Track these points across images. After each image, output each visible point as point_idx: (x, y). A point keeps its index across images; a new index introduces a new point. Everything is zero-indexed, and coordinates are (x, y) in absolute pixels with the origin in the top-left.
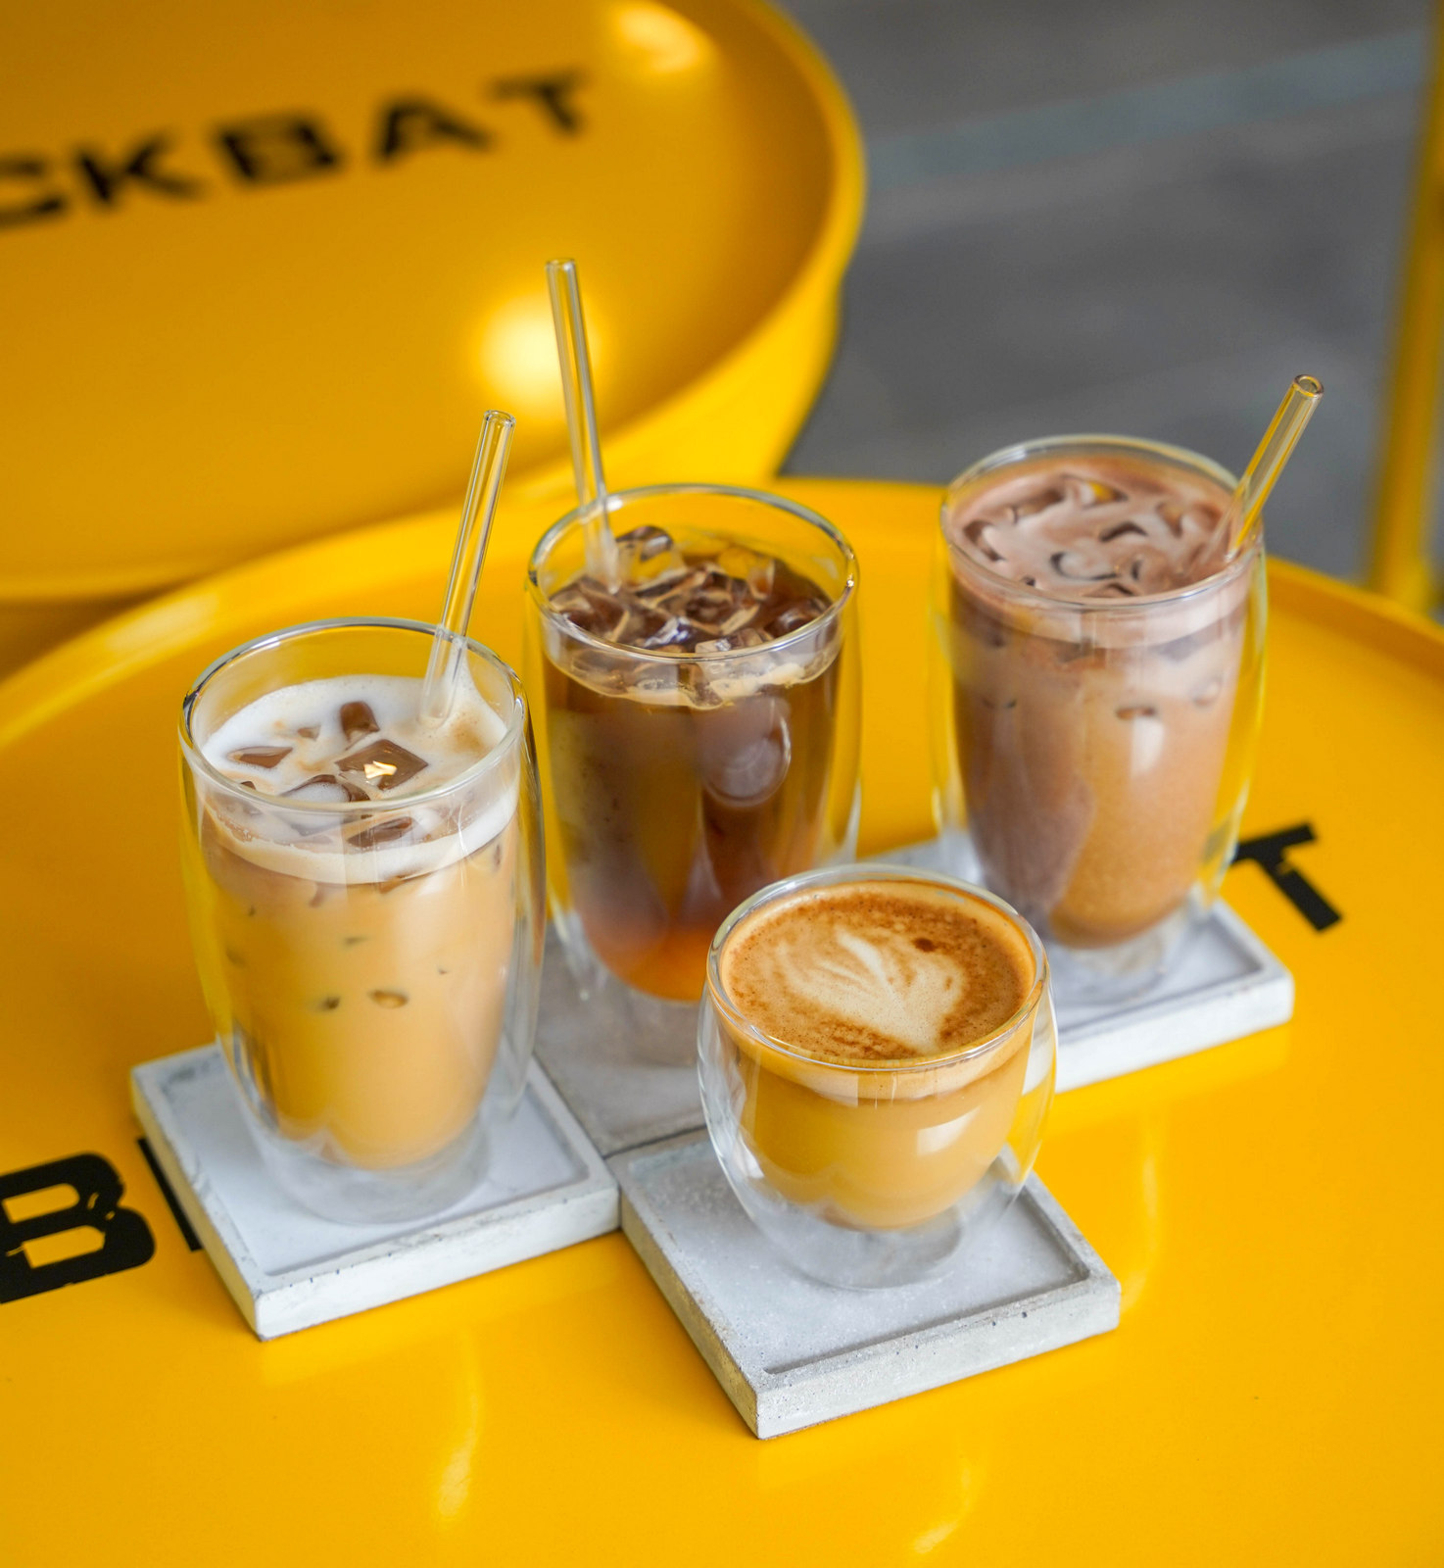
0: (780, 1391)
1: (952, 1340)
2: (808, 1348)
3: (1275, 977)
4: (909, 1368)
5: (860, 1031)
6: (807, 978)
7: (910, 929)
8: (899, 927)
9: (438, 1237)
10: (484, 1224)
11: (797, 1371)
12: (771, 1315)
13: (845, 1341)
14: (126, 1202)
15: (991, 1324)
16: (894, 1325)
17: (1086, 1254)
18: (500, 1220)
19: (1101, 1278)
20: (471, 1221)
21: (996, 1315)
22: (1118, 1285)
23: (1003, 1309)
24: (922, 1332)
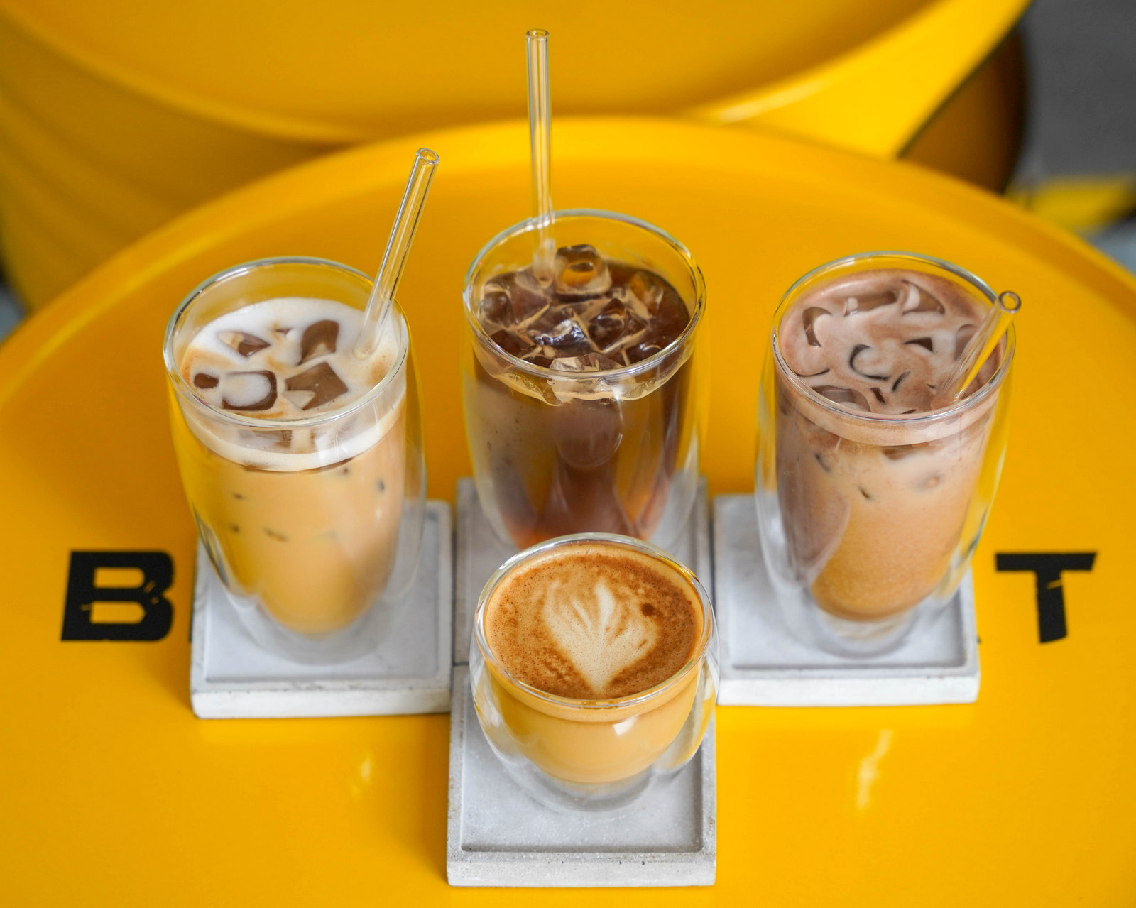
0: (463, 864)
1: (588, 865)
2: (504, 838)
3: (970, 674)
4: (556, 873)
5: (564, 661)
6: (557, 611)
7: (647, 595)
8: (641, 591)
9: (321, 688)
10: (353, 688)
11: (480, 854)
12: (495, 808)
13: (529, 842)
14: (170, 594)
15: (618, 863)
16: (566, 840)
17: (708, 834)
18: (365, 689)
19: (706, 854)
20: (346, 684)
21: (624, 858)
22: (715, 863)
23: (632, 855)
24: (572, 854)
